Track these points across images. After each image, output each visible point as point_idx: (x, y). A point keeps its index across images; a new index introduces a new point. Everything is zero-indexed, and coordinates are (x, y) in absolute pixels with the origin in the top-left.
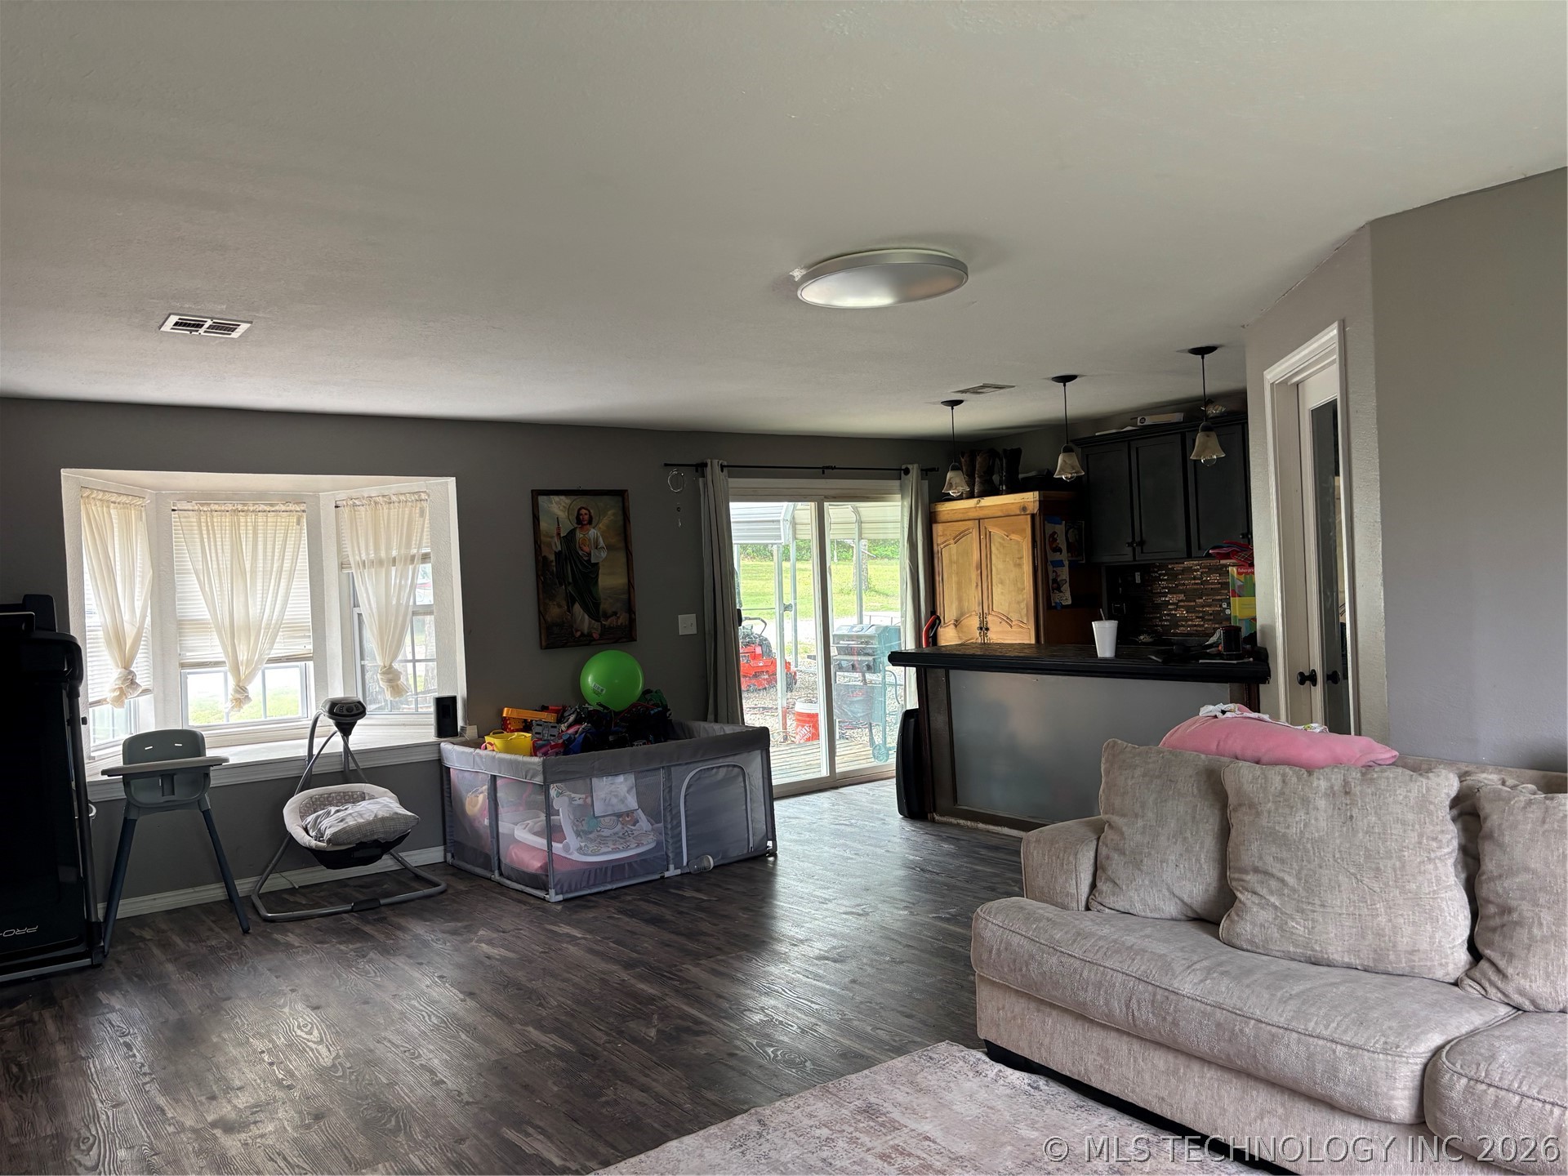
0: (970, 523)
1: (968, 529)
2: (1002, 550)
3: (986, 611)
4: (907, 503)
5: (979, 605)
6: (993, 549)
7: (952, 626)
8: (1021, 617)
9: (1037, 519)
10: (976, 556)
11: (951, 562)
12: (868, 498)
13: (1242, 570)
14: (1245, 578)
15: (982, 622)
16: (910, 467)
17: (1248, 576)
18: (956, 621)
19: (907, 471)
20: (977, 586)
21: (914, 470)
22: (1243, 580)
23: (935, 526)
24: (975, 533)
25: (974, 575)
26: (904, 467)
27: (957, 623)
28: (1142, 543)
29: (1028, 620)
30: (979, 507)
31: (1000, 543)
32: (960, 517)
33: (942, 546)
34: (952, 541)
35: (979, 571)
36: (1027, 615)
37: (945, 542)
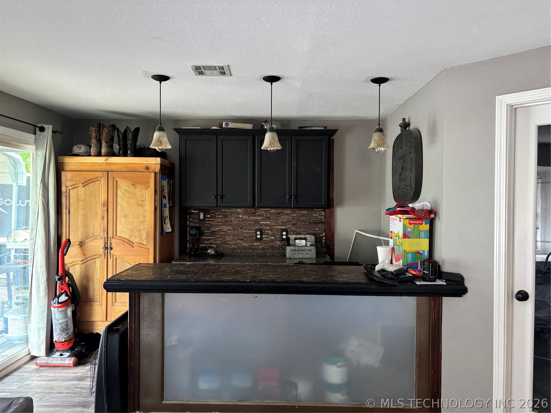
0: (99, 174)
1: (97, 178)
2: (127, 194)
3: (110, 235)
4: (41, 153)
5: (104, 231)
6: (119, 193)
7: (78, 246)
8: (142, 240)
9: (158, 176)
10: (103, 197)
11: (78, 199)
12: (10, 144)
13: (412, 222)
14: (414, 227)
15: (106, 243)
16: (45, 126)
17: (416, 226)
18: (81, 242)
19: (42, 129)
20: (103, 217)
21: (49, 129)
22: (412, 228)
23: (63, 174)
24: (103, 181)
25: (100, 211)
26: (39, 125)
27: (81, 244)
28: (222, 197)
29: (147, 242)
30: (107, 163)
31: (126, 190)
32: (87, 168)
33: (70, 188)
34: (81, 185)
35: (106, 208)
36: (147, 239)
37: (74, 185)
